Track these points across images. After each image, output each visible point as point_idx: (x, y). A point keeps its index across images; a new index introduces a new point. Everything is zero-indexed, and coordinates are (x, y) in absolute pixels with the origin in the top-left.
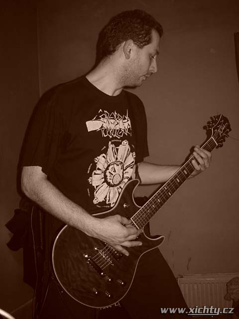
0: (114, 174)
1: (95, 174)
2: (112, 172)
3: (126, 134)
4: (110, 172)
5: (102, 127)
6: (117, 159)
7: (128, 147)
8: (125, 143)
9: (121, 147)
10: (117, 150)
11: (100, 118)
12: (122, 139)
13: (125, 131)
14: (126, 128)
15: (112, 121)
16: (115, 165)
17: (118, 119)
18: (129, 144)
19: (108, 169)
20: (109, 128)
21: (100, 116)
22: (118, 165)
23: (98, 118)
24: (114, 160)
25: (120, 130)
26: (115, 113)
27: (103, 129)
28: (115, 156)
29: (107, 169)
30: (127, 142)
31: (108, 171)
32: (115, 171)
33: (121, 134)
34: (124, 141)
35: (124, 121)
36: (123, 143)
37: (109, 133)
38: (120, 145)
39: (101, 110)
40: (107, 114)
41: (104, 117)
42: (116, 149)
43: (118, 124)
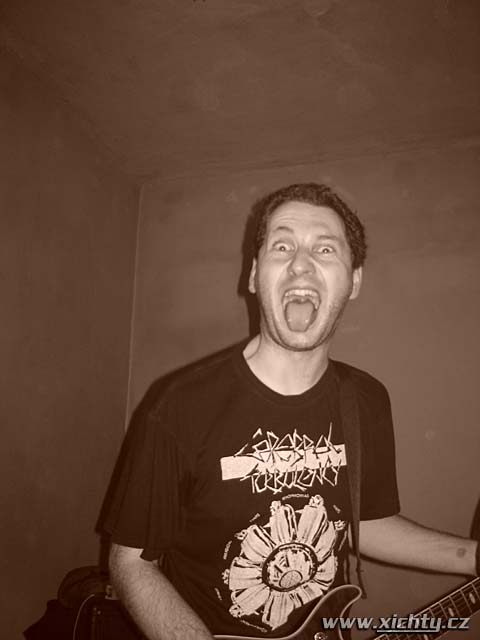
0: (284, 570)
1: (236, 565)
2: (281, 568)
3: (321, 481)
4: (276, 566)
5: (254, 471)
6: (295, 537)
7: (322, 510)
8: (317, 501)
9: (306, 511)
10: (298, 516)
11: (255, 450)
12: (312, 492)
13: (318, 473)
14: (323, 466)
15: (285, 454)
16: (290, 552)
17: (302, 448)
18: (324, 505)
19: (274, 559)
20: (271, 471)
21: (255, 447)
22: (295, 552)
23: (249, 452)
24: (288, 539)
25: (306, 473)
26: (295, 435)
27: (255, 477)
28: (292, 530)
29: (272, 558)
30: (321, 499)
31: (272, 563)
32: (287, 565)
33: (308, 482)
34: (314, 498)
35: (318, 450)
36: (311, 501)
37: (271, 483)
38: (306, 507)
39: (259, 431)
40: (273, 440)
41: (263, 447)
42: (296, 514)
43: (302, 457)
